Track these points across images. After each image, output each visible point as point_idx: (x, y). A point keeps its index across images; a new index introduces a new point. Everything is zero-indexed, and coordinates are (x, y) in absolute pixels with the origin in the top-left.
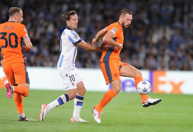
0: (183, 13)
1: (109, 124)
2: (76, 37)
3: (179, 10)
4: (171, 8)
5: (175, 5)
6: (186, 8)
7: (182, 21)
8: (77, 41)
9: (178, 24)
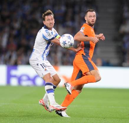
0: (74, 13)
1: (6, 116)
2: (49, 35)
3: (70, 10)
4: (63, 8)
5: (67, 5)
6: (77, 9)
7: (73, 20)
8: (51, 38)
9: (69, 23)
